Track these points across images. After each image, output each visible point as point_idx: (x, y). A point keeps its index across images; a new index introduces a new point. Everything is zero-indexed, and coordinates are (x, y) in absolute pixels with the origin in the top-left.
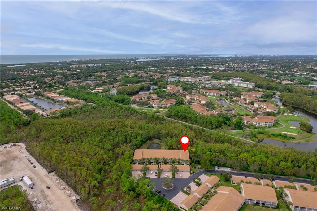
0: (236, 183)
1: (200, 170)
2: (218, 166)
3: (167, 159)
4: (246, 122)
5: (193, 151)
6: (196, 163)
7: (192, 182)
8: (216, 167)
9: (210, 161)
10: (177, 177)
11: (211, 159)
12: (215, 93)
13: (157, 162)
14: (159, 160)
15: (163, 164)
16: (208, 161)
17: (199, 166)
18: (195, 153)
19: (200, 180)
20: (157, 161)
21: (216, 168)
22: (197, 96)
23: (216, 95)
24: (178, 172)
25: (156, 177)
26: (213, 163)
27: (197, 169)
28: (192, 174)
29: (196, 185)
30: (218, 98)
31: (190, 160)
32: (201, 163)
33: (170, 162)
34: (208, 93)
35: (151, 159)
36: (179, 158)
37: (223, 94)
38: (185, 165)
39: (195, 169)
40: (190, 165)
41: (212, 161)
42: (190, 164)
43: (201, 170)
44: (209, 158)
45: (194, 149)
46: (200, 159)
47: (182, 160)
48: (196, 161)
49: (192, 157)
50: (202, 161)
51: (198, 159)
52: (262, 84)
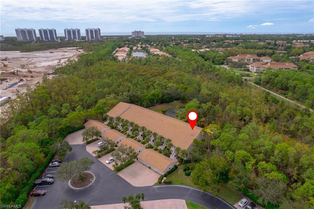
5: (207, 133)
8: (244, 200)
28: (160, 183)
39: (185, 177)
45: (209, 131)
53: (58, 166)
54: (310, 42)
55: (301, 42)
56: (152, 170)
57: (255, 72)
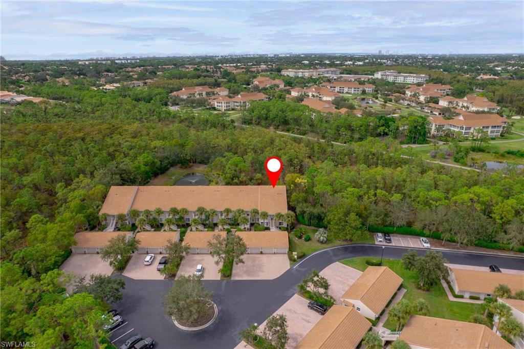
0: (467, 295)
1: (325, 246)
2: (386, 234)
3: (214, 212)
4: (433, 128)
5: (300, 184)
6: (309, 225)
7: (296, 295)
8: (380, 235)
9: (359, 215)
10: (240, 274)
11: (362, 207)
12: (351, 88)
13: (181, 223)
14: (186, 217)
15: (200, 227)
16: (353, 216)
17: (320, 234)
18: (306, 192)
19: (326, 286)
20: (181, 218)
21: (379, 240)
22: (314, 90)
23: (353, 92)
24: (242, 257)
25: (161, 277)
26: (372, 220)
27: (314, 244)
28: (295, 261)
29: (311, 307)
30: (358, 97)
31: (292, 213)
32: (329, 223)
33: (224, 223)
34: (336, 89)
35: (159, 212)
36: (255, 207)
37: (367, 89)
38: (273, 229)
39: (309, 243)
40: (292, 229)
41: (365, 213)
42: (290, 228)
43: (328, 248)
44: (355, 203)
45: (302, 180)
46: (323, 209)
47: (265, 215)
48: (311, 217)
49: (299, 202)
50: (332, 217)
51: (316, 211)
52: (440, 78)
53: (122, 322)
54: (237, 65)
55: (227, 66)
56: (266, 254)
57: (225, 110)
